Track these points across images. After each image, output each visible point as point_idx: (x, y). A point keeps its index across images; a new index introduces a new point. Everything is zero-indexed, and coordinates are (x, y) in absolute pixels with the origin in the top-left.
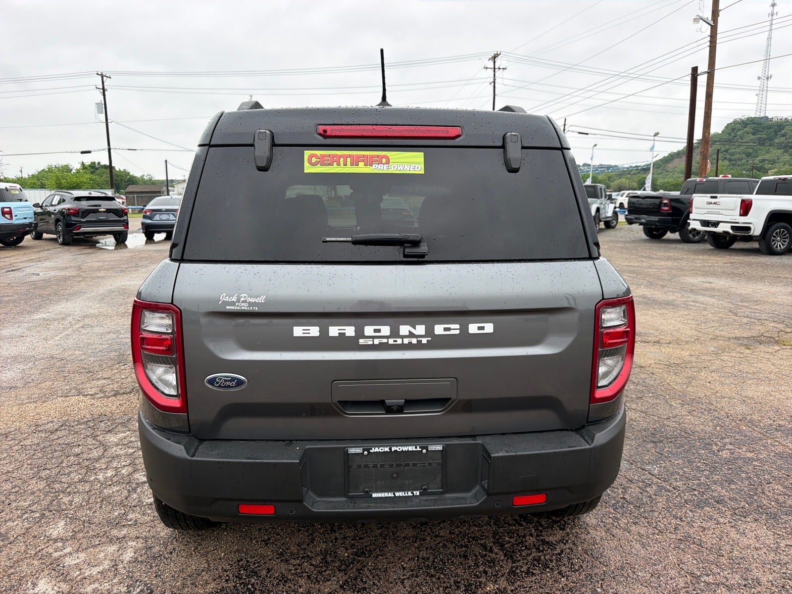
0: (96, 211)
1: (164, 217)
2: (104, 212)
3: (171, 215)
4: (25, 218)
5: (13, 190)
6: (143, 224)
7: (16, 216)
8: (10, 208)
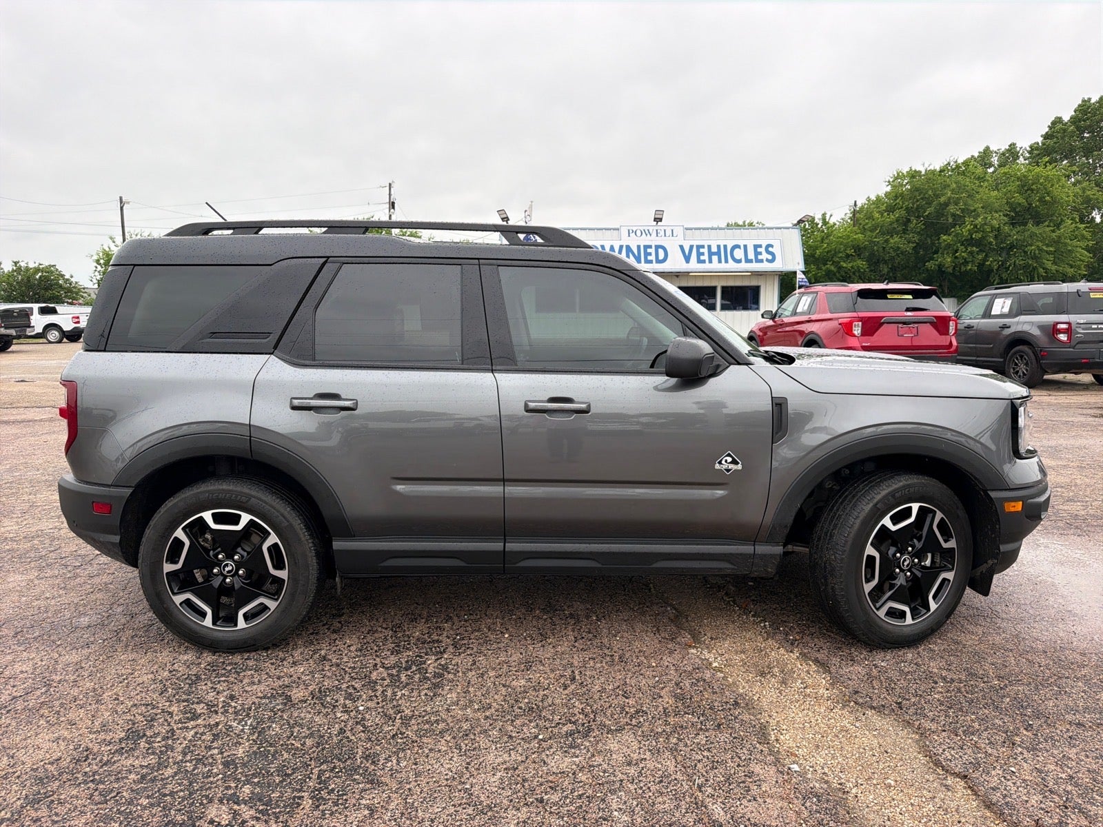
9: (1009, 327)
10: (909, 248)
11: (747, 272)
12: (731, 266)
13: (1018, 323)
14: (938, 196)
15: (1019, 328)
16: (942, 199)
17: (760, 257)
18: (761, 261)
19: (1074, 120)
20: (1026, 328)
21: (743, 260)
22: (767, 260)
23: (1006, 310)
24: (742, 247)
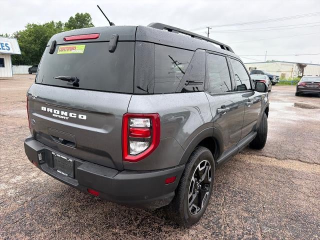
10: (38, 49)
14: (44, 34)
16: (46, 35)
19: (76, 18)
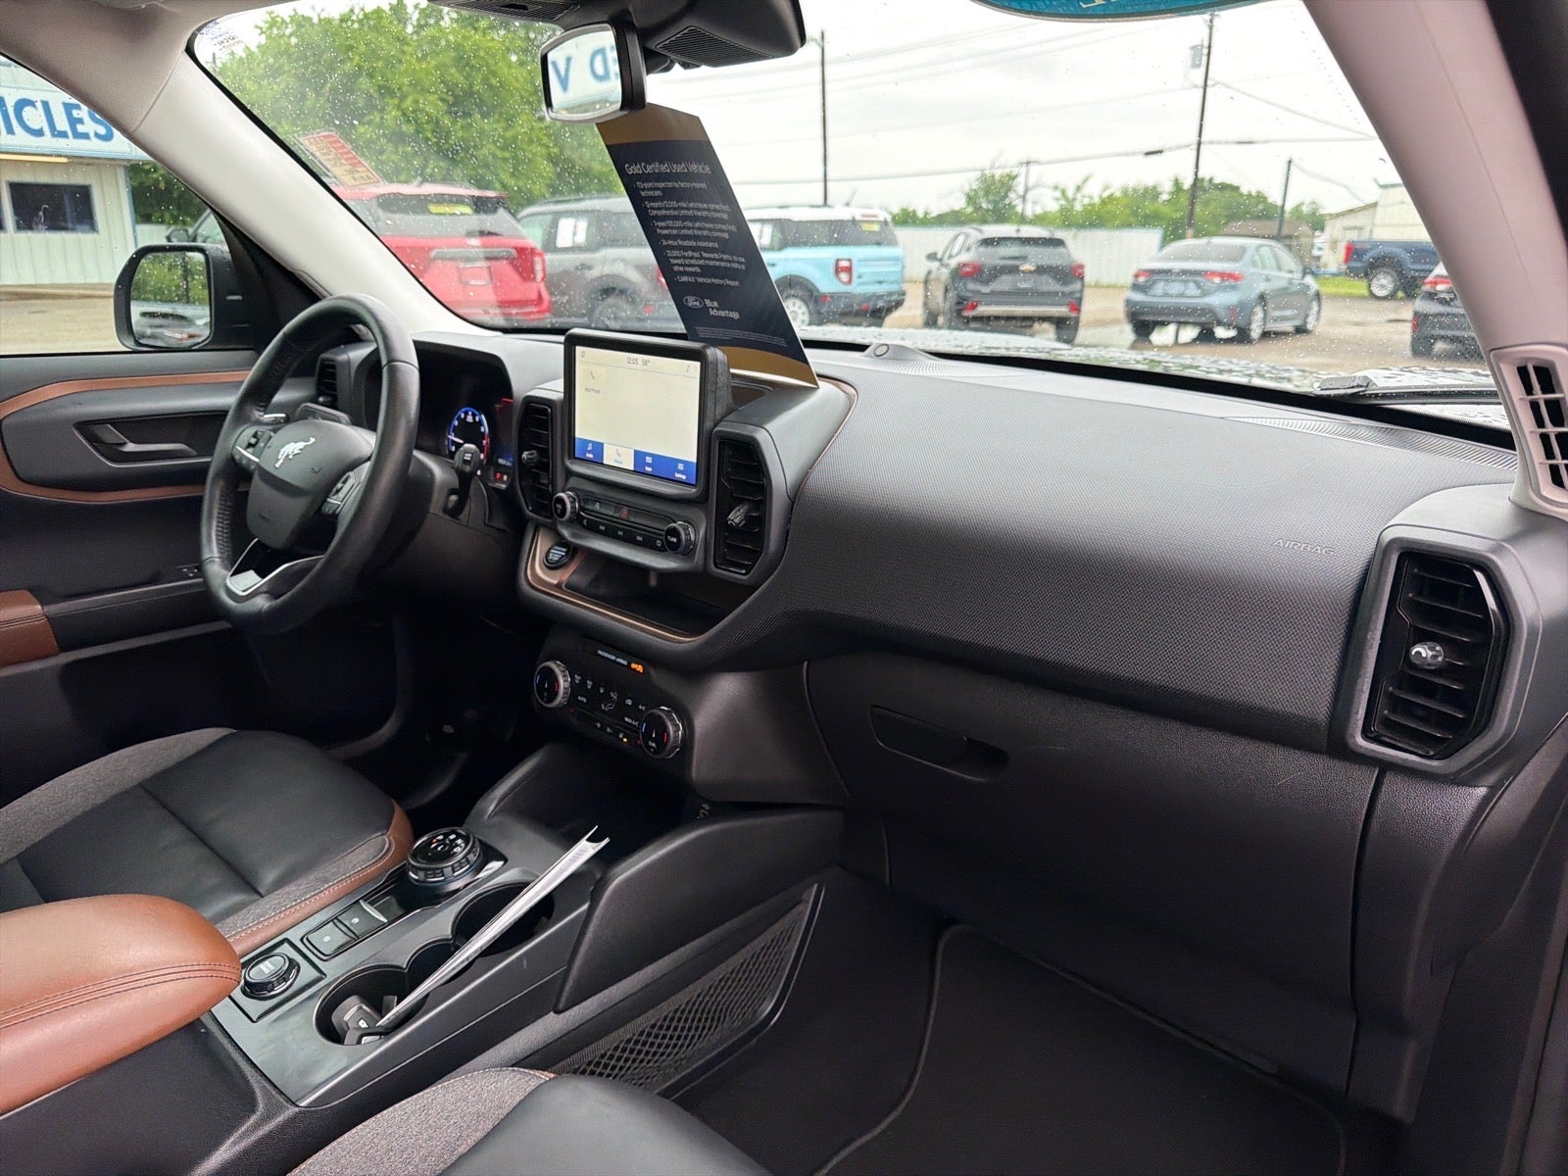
0: (1013, 270)
1: (1176, 288)
2: (1031, 272)
3: (1192, 285)
4: (880, 282)
5: (867, 222)
6: (1128, 302)
7: (860, 277)
8: (850, 260)
9: (590, 268)
11: (60, 156)
12: (21, 140)
13: (604, 261)
15: (607, 270)
17: (80, 128)
18: (86, 136)
20: (619, 269)
21: (47, 130)
22: (97, 135)
23: (581, 239)
24: (39, 105)
